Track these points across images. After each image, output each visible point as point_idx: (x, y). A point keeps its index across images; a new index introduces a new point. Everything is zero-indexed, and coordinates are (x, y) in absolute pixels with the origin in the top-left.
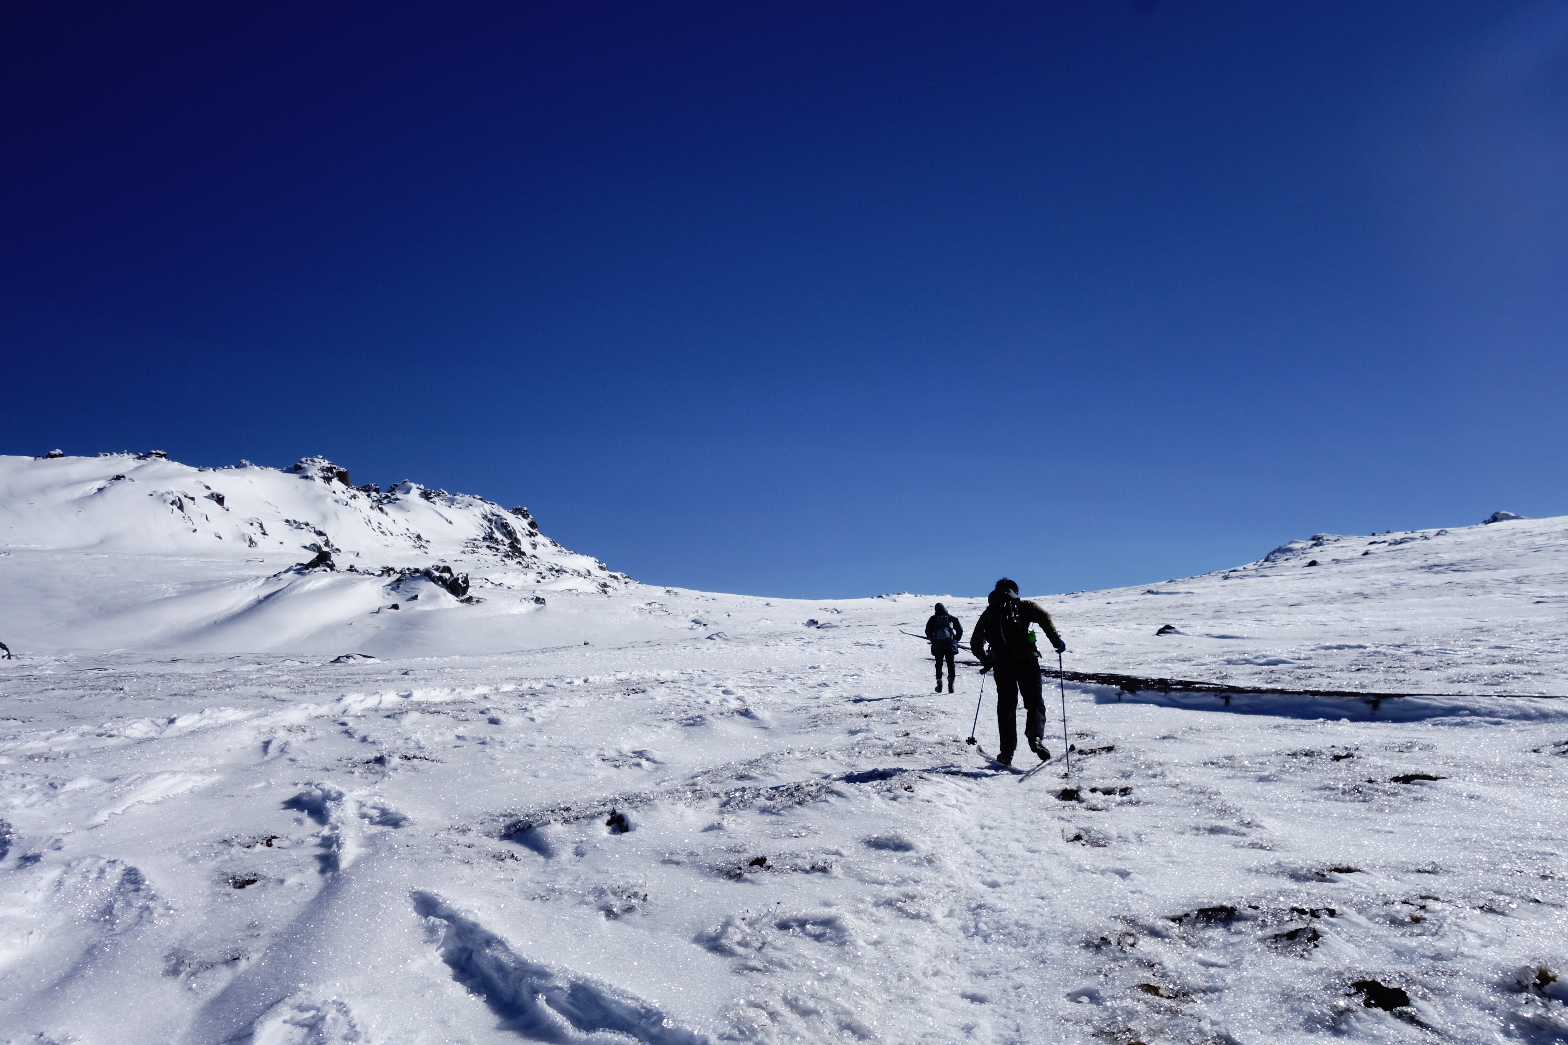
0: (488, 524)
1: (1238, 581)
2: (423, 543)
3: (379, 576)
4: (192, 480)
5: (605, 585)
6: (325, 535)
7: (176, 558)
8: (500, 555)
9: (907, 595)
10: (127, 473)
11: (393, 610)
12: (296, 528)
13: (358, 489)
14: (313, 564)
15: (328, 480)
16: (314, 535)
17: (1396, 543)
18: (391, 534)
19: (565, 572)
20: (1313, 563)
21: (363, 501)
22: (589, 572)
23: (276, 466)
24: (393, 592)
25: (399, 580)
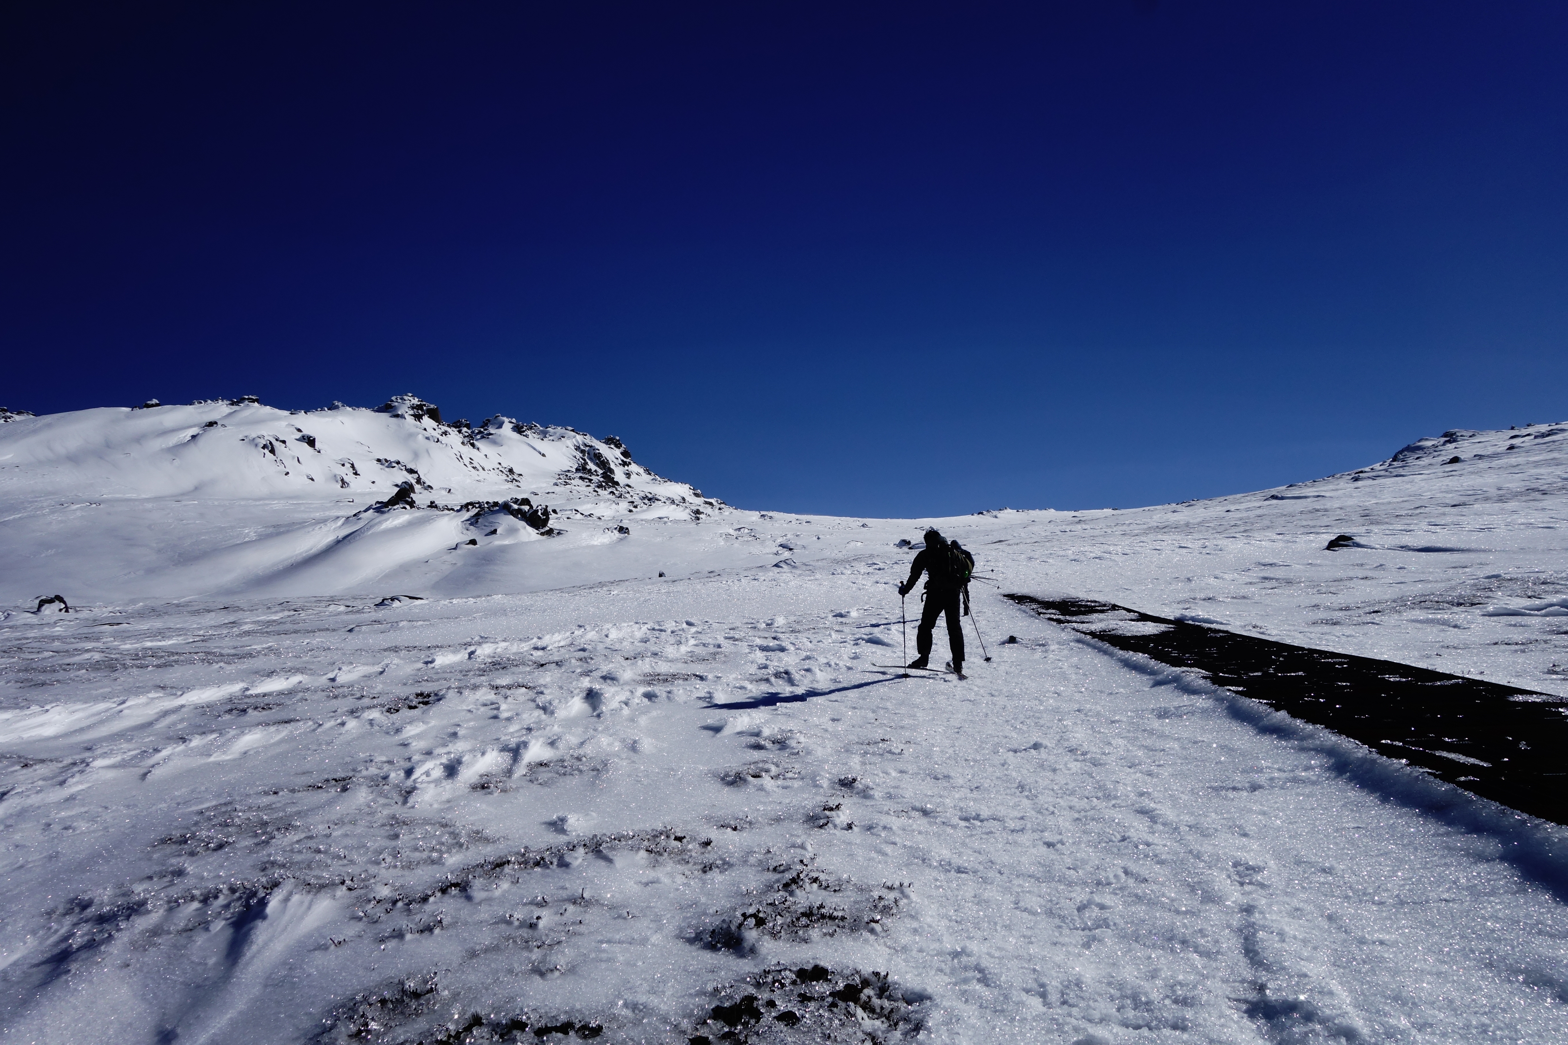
0: (581, 455)
2: (516, 477)
3: (458, 511)
4: (284, 424)
5: (698, 512)
6: (416, 472)
7: (267, 502)
8: (593, 486)
9: (1009, 510)
10: (220, 419)
11: (471, 546)
12: (387, 467)
13: (449, 426)
14: (393, 501)
15: (418, 417)
16: (405, 473)
17: (1543, 435)
18: (483, 469)
19: (658, 500)
20: (1455, 460)
21: (454, 438)
22: (684, 499)
23: (368, 406)
24: (471, 527)
25: (477, 515)
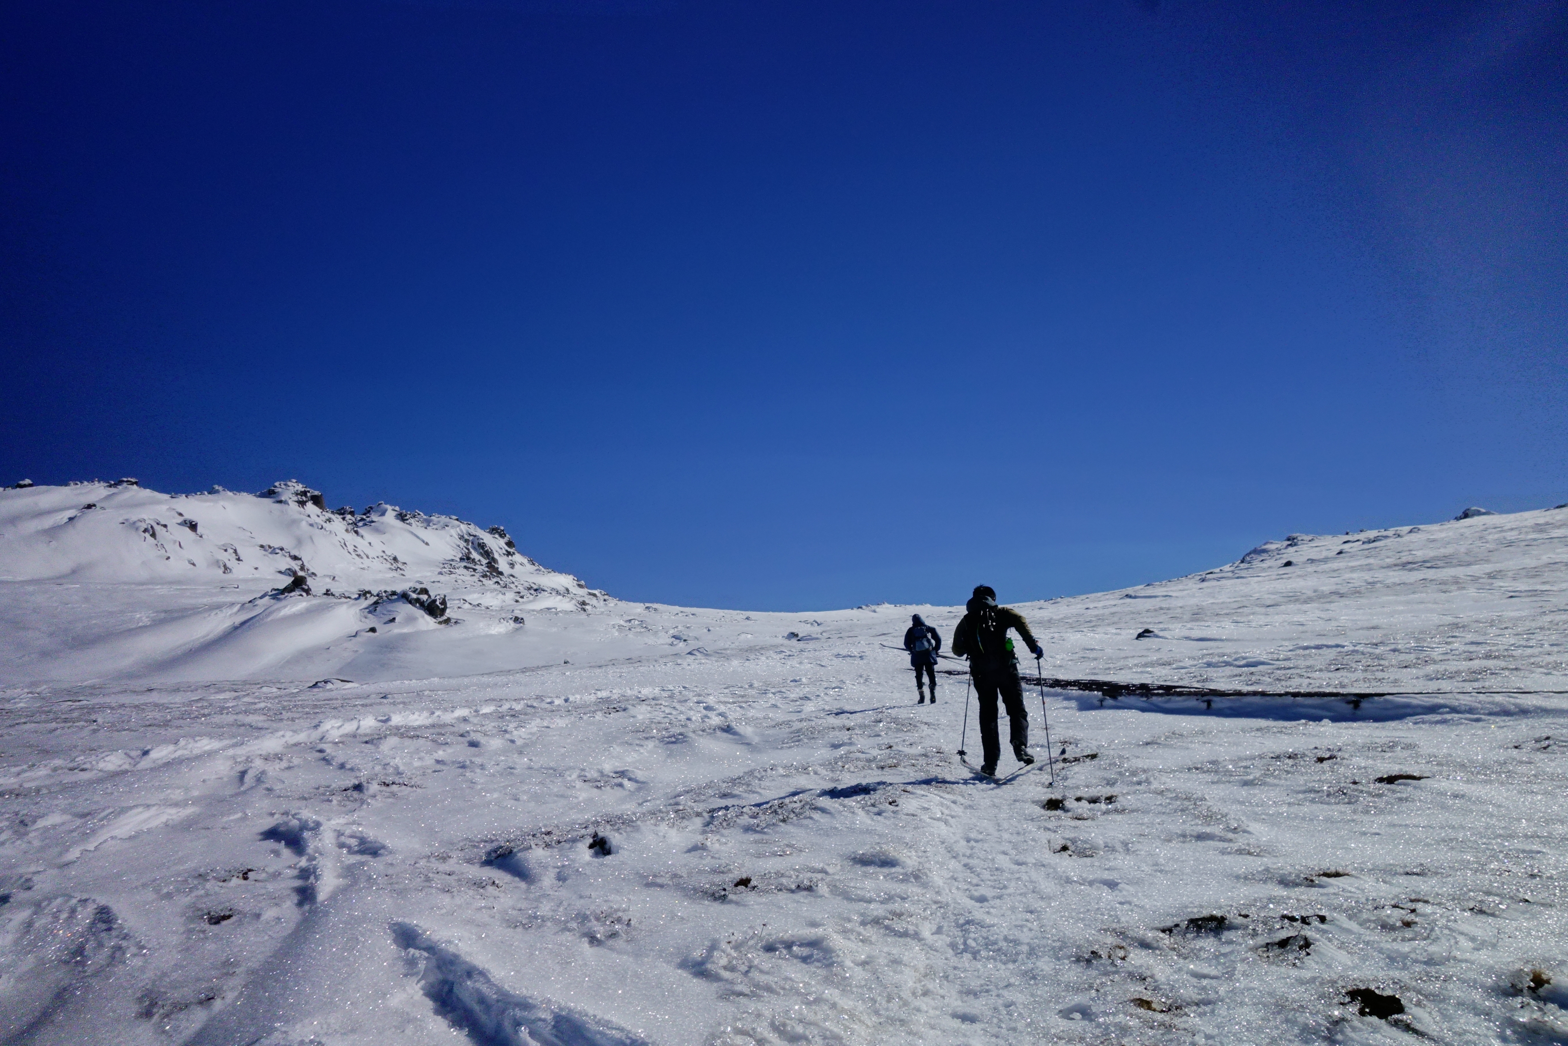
0: (465, 544)
1: (1215, 583)
2: (400, 565)
3: (356, 599)
4: (164, 507)
5: (584, 603)
6: (300, 559)
7: (150, 587)
8: (477, 575)
9: (887, 605)
10: (98, 501)
11: (371, 634)
12: (271, 553)
13: (333, 513)
14: (289, 589)
15: (302, 503)
16: (289, 559)
17: (1370, 541)
18: (368, 557)
19: (544, 591)
20: (1288, 564)
21: (338, 525)
22: (567, 590)
23: (250, 491)
24: (370, 615)
25: (376, 603)
